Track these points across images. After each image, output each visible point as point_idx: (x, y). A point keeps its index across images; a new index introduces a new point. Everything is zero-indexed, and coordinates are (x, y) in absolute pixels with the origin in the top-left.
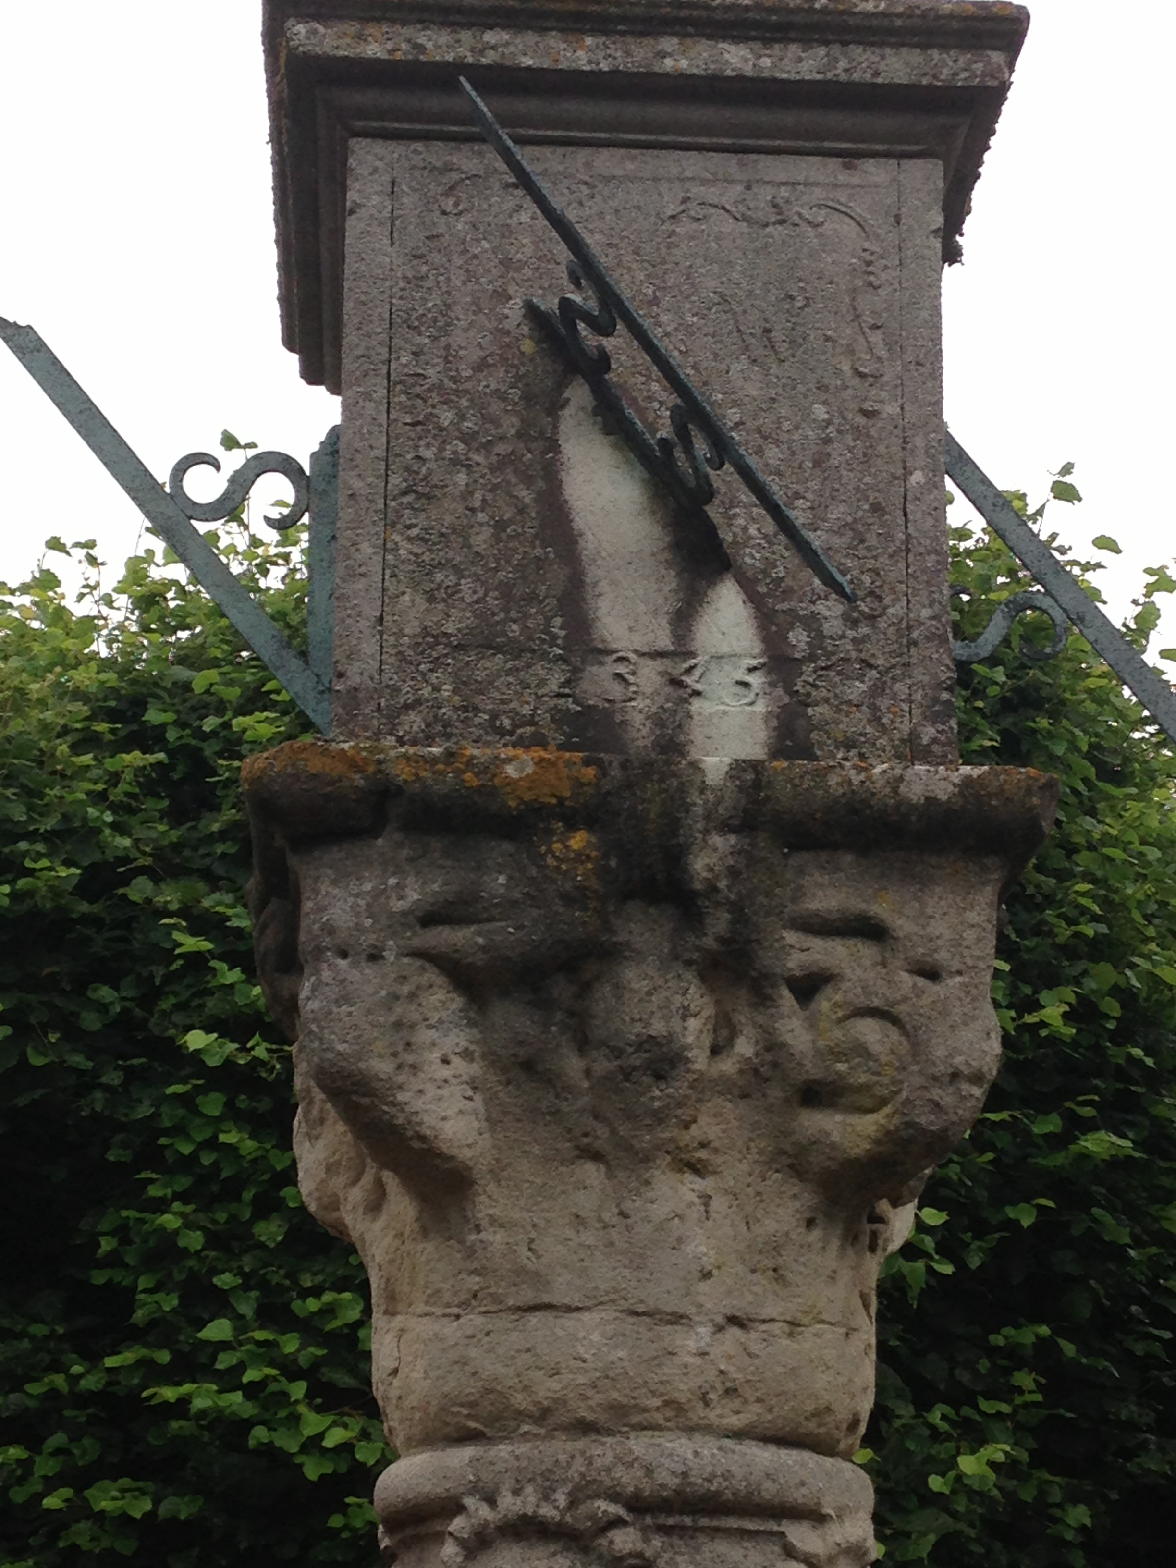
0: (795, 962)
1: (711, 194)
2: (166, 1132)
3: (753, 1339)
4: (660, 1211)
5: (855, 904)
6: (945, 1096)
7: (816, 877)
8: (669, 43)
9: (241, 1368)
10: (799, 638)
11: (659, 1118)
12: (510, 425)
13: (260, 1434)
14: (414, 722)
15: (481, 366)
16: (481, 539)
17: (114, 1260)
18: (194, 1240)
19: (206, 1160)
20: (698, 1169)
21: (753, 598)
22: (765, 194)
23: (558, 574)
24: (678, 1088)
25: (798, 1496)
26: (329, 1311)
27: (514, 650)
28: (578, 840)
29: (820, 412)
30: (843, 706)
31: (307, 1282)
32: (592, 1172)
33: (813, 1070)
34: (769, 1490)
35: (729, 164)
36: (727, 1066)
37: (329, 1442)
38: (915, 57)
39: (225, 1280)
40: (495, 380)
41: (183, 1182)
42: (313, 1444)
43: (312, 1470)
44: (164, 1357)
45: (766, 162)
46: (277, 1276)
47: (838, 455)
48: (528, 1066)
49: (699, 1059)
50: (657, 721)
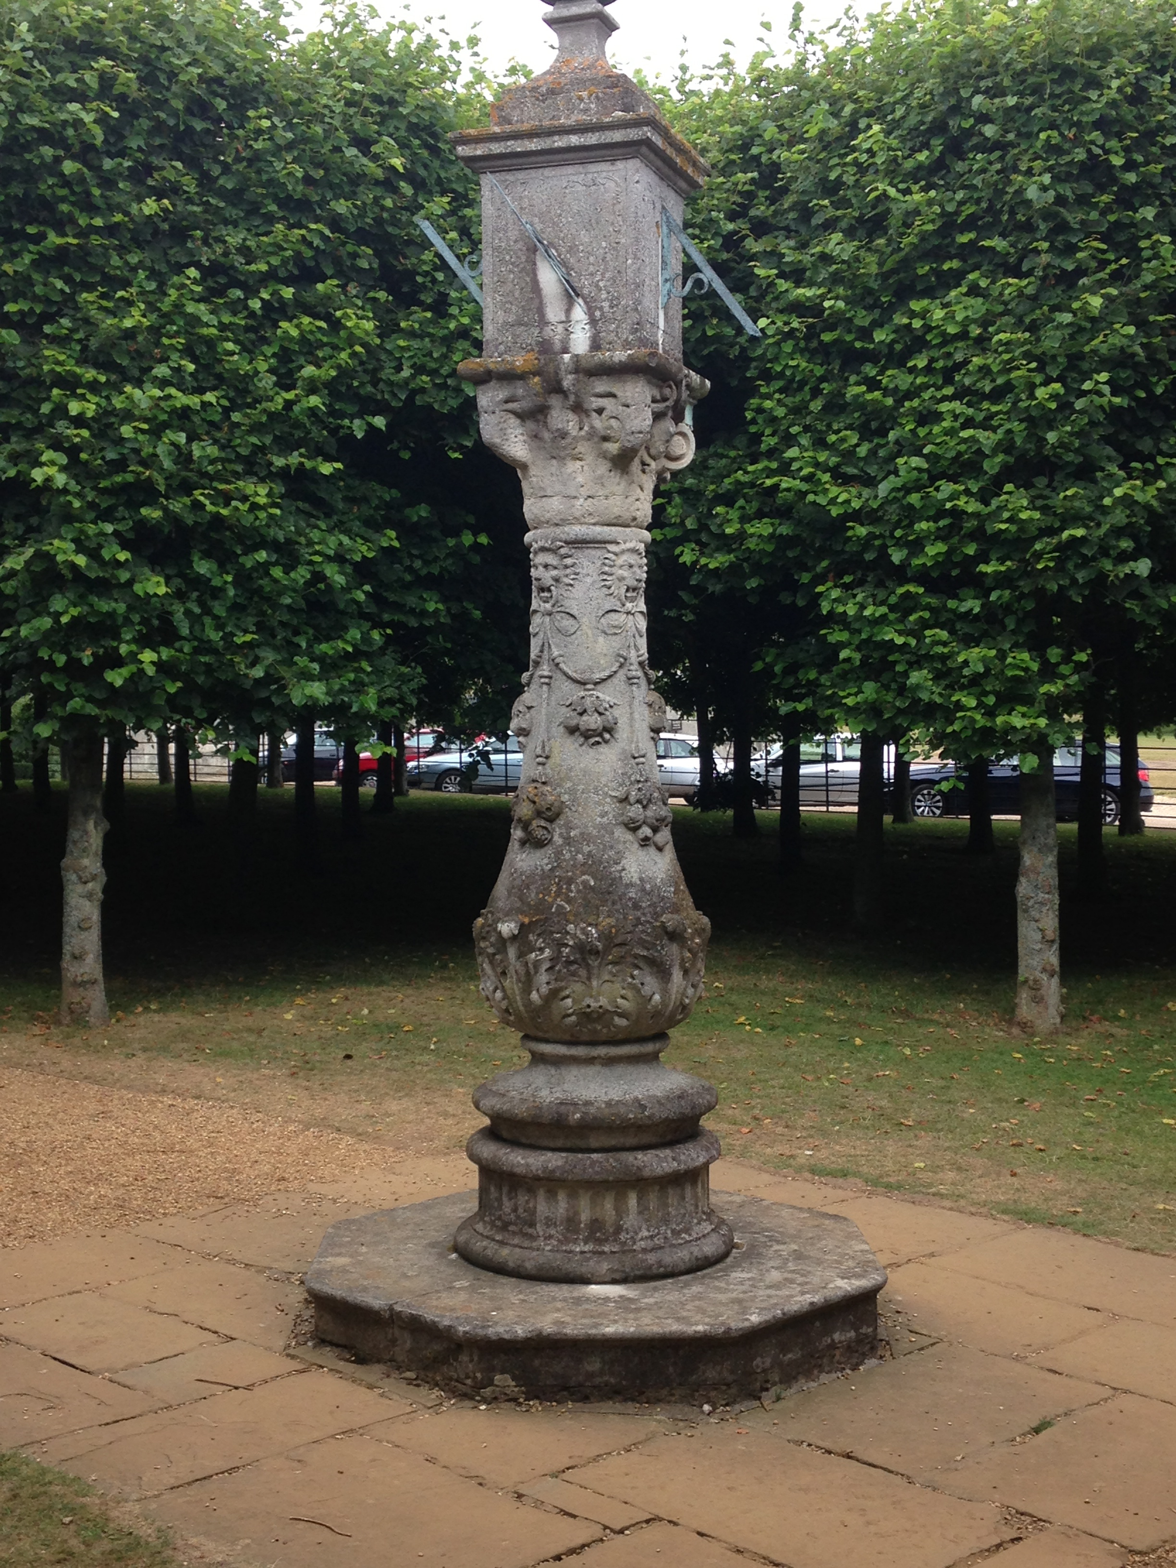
0: (594, 406)
1: (575, 178)
2: (770, 361)
3: (595, 501)
4: (569, 471)
5: (608, 389)
6: (631, 438)
7: (597, 383)
8: (556, 138)
9: (801, 469)
10: (598, 314)
11: (565, 448)
12: (523, 259)
13: (811, 497)
14: (502, 347)
15: (516, 241)
16: (517, 294)
17: (753, 421)
18: (780, 412)
19: (788, 373)
20: (580, 459)
21: (586, 302)
22: (590, 176)
23: (537, 301)
24: (569, 440)
25: (609, 538)
26: (843, 440)
27: (525, 325)
28: (536, 379)
29: (604, 244)
30: (609, 332)
31: (835, 427)
32: (554, 462)
33: (603, 433)
34: (599, 538)
35: (579, 168)
36: (583, 433)
37: (839, 500)
38: (623, 132)
39: (794, 430)
40: (519, 245)
41: (780, 384)
42: (833, 501)
43: (835, 512)
44: (774, 465)
45: (590, 166)
46: (821, 427)
47: (609, 257)
48: (536, 436)
49: (574, 433)
50: (562, 341)
